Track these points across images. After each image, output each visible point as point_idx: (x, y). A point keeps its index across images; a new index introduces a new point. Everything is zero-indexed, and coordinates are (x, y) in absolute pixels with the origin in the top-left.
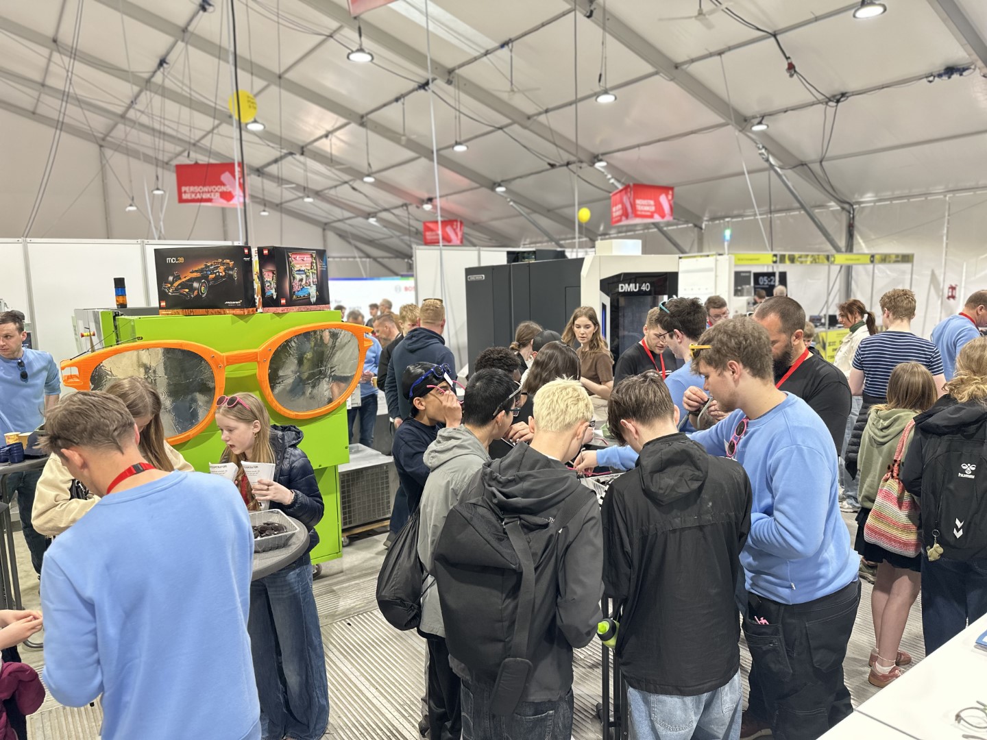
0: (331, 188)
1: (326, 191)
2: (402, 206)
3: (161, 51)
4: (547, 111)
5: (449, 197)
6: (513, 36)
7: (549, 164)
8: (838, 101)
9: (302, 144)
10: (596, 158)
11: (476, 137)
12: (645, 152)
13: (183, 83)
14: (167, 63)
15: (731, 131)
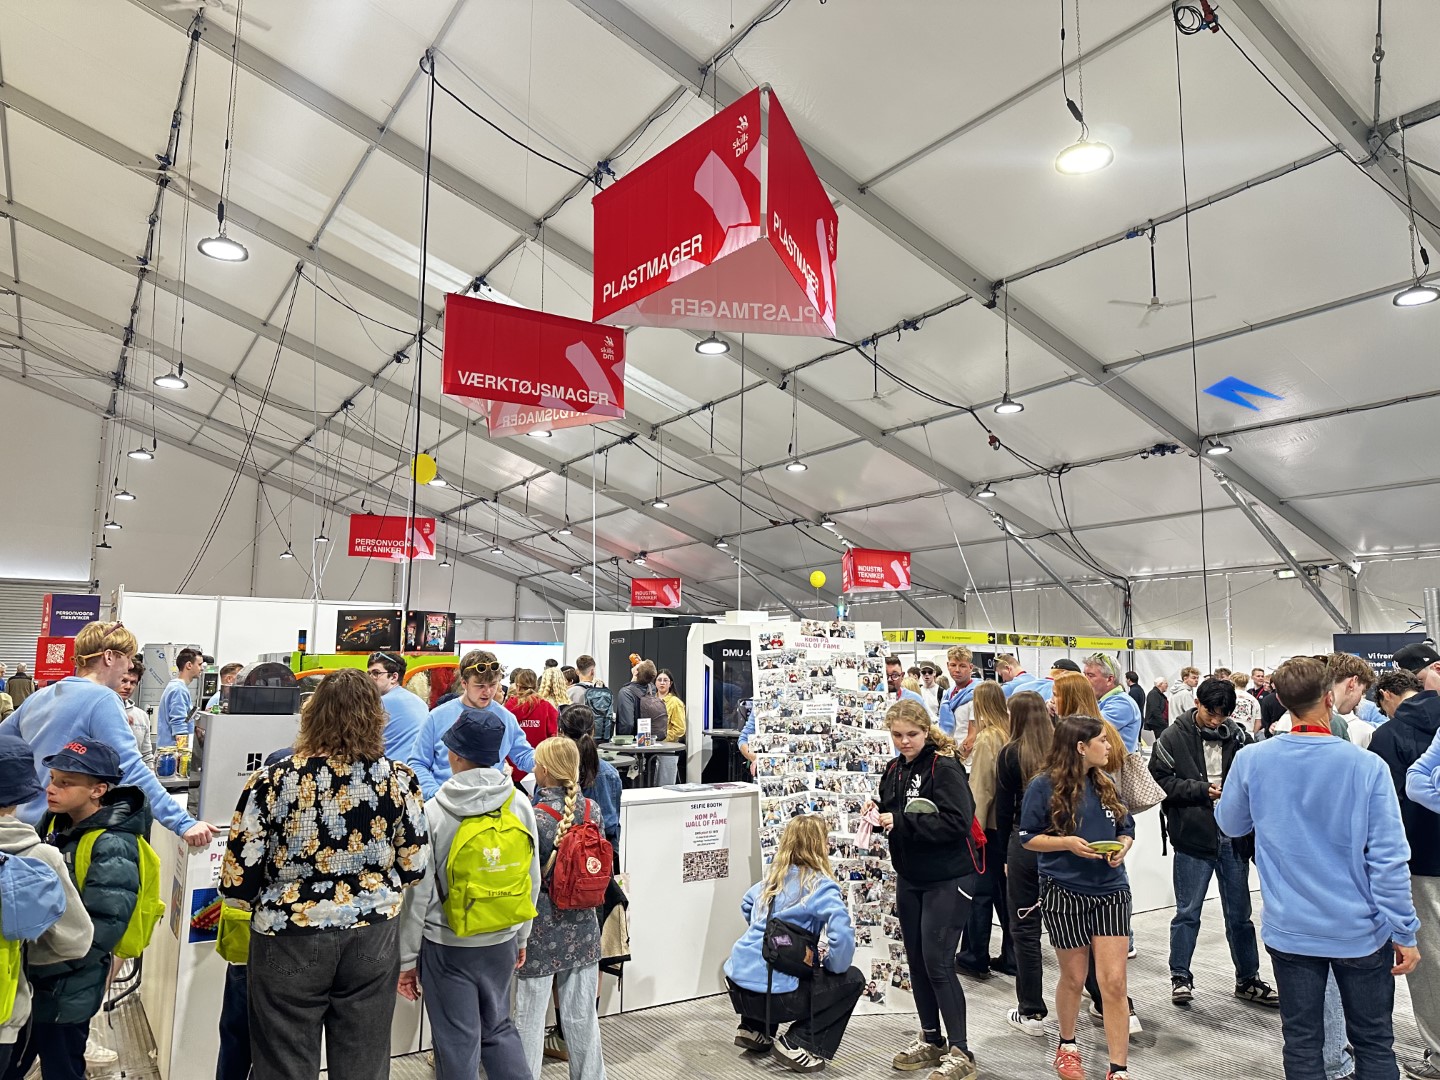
0: (528, 537)
1: (521, 541)
2: (611, 560)
3: (347, 394)
4: (760, 469)
5: (665, 552)
6: (714, 399)
7: (771, 521)
8: (1060, 473)
9: (495, 490)
10: (823, 517)
11: (689, 490)
12: (873, 514)
13: (368, 426)
14: (352, 405)
15: (956, 497)
